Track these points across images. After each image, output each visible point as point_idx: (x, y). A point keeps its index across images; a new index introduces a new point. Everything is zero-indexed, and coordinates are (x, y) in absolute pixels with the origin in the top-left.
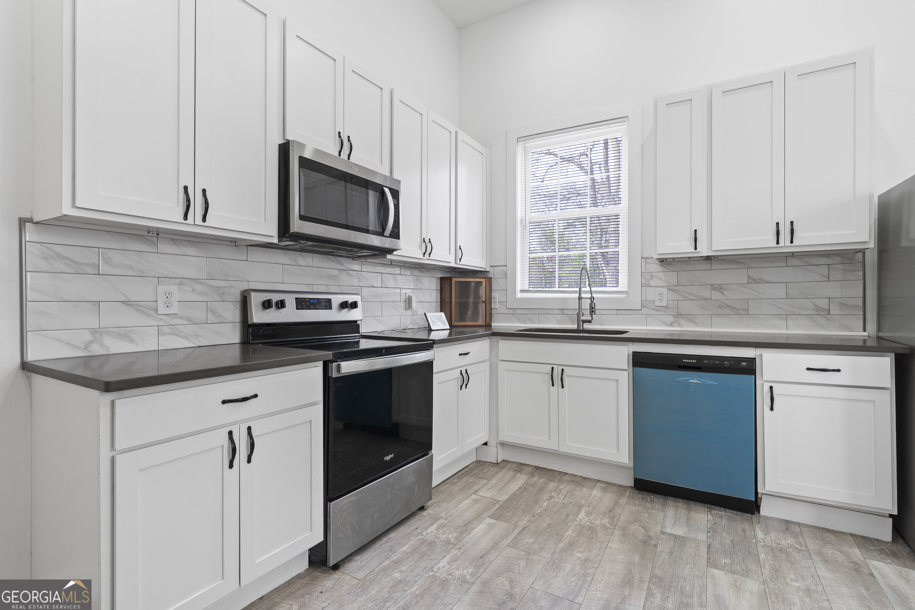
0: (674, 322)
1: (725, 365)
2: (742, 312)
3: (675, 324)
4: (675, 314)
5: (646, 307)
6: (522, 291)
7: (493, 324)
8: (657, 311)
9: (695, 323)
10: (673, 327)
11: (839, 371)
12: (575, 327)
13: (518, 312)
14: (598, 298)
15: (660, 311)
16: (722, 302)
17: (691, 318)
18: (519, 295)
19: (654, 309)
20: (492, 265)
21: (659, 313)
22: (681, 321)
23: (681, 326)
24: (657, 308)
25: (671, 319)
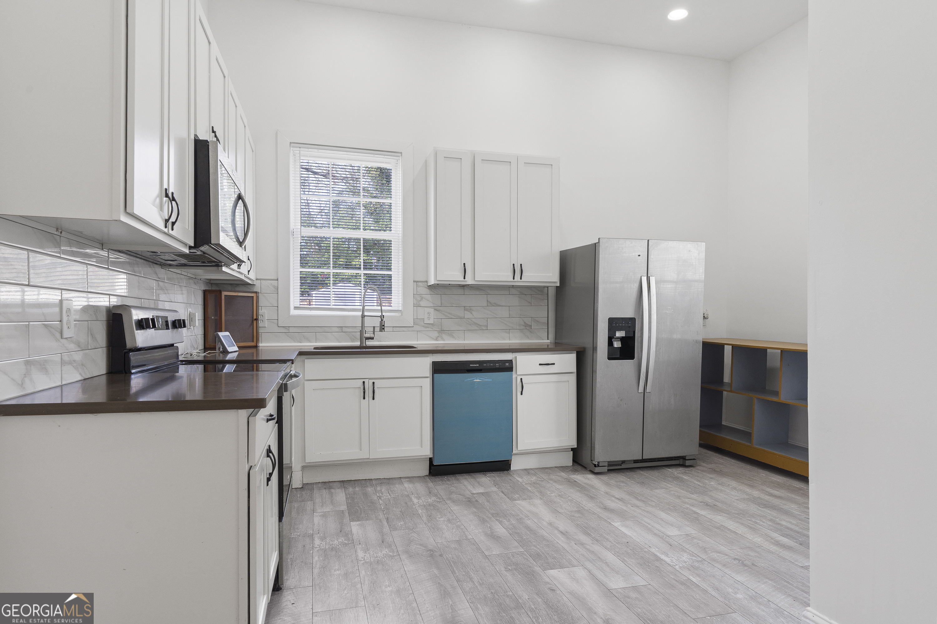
0: (438, 337)
1: (497, 366)
2: (484, 328)
3: (439, 338)
4: (439, 330)
5: (417, 324)
6: (296, 308)
7: (260, 345)
8: (426, 327)
9: (453, 337)
10: (438, 341)
11: (554, 364)
12: (358, 344)
13: (291, 330)
14: (388, 316)
15: (428, 327)
16: (471, 320)
17: (451, 333)
18: (293, 312)
19: (423, 326)
20: (258, 278)
21: (427, 329)
22: (444, 336)
23: (443, 340)
24: (426, 325)
25: (436, 334)
